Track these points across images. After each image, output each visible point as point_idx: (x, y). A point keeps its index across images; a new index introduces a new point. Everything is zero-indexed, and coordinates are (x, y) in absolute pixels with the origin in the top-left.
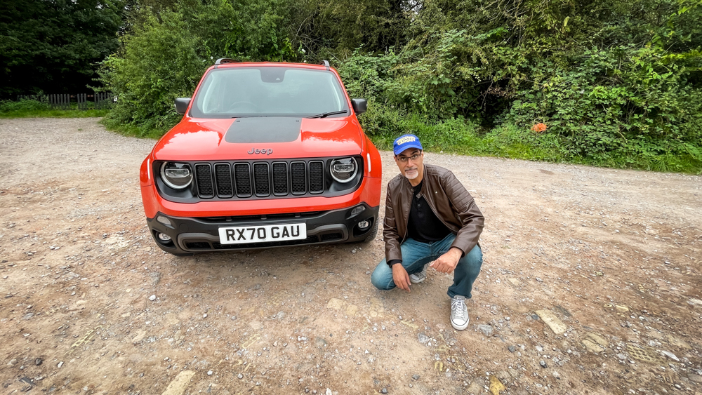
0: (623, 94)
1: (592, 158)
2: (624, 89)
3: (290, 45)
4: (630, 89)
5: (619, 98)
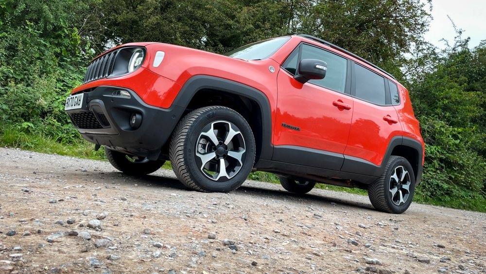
0: (440, 151)
2: (439, 147)
3: (78, 37)
4: (442, 148)
5: (438, 154)
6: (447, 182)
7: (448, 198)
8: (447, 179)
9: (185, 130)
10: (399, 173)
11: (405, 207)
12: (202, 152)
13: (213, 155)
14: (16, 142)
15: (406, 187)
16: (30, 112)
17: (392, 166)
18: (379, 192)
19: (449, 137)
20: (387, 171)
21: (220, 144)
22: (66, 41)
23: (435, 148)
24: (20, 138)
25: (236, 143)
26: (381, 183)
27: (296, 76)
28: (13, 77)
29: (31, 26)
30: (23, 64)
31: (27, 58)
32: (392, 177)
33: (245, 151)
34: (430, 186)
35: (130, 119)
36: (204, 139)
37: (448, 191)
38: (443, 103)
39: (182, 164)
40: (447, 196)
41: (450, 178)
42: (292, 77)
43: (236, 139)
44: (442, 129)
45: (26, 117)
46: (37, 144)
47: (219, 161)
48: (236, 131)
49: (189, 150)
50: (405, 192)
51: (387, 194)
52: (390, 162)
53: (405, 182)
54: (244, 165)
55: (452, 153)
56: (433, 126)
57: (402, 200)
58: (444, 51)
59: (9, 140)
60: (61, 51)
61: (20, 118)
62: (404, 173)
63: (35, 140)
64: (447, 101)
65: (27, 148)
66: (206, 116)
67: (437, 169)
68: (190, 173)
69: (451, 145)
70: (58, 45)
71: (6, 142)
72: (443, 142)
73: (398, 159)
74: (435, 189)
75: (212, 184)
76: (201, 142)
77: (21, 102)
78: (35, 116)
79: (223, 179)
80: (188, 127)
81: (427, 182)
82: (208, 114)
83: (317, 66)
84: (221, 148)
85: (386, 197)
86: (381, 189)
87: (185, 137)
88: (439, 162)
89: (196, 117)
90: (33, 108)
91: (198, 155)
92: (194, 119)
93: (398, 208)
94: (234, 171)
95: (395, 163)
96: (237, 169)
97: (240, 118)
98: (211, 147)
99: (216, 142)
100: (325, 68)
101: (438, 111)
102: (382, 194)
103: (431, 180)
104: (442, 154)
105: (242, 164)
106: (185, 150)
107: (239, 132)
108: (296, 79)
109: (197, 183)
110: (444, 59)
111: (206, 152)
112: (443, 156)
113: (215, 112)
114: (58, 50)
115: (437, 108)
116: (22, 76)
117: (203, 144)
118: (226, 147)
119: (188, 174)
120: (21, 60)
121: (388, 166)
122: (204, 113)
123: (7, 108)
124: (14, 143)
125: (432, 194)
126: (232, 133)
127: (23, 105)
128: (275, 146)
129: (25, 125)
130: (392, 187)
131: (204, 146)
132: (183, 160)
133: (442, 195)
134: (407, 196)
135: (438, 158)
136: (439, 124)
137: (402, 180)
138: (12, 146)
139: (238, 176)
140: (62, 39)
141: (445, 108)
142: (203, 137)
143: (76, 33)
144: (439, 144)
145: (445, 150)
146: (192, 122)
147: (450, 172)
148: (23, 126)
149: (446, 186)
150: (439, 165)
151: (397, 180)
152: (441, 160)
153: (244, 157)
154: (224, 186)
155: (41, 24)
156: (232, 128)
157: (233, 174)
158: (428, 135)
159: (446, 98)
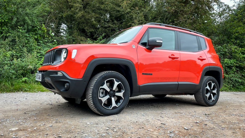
0: (235, 62)
1: (238, 88)
2: (235, 60)
3: (45, 29)
4: (236, 60)
5: (235, 64)
6: (241, 78)
7: (242, 87)
8: (241, 76)
9: (92, 87)
10: (210, 85)
11: (215, 102)
12: (102, 96)
13: (108, 97)
14: (20, 89)
15: (215, 91)
16: (25, 72)
17: (206, 83)
18: (200, 97)
19: (239, 54)
20: (203, 85)
21: (111, 90)
22: (40, 32)
23: (233, 61)
24: (22, 86)
25: (120, 88)
26: (201, 92)
27: (147, 47)
28: (16, 55)
29: (21, 28)
30: (19, 48)
31: (21, 44)
32: (206, 88)
33: (124, 91)
34: (232, 81)
35: (64, 86)
36: (102, 90)
37: (242, 83)
38: (235, 36)
39: (92, 104)
40: (241, 86)
41: (242, 76)
42: (145, 48)
43: (119, 86)
44: (236, 50)
45: (24, 75)
46: (31, 88)
47: (111, 98)
48: (118, 82)
49: (95, 97)
50: (214, 94)
51: (205, 97)
52: (204, 80)
53: (214, 89)
54: (125, 98)
55: (242, 62)
56: (231, 49)
57: (213, 99)
58: (234, 6)
59: (17, 88)
60: (38, 37)
61: (21, 76)
62: (213, 84)
63: (29, 86)
64: (237, 35)
65: (26, 91)
66: (101, 78)
67: (235, 72)
68: (97, 108)
69: (241, 58)
70: (36, 34)
71: (15, 90)
72: (236, 57)
73: (209, 78)
74: (235, 83)
75: (109, 112)
76: (101, 91)
77: (20, 68)
78: (28, 74)
79: (115, 108)
80: (93, 86)
81: (230, 79)
82: (102, 77)
83: (157, 41)
84: (112, 92)
85: (204, 99)
86: (201, 95)
87: (92, 91)
88: (236, 68)
89: (96, 79)
90: (26, 70)
91: (99, 98)
92: (95, 81)
93: (211, 103)
94: (120, 102)
95: (207, 81)
96: (121, 101)
97: (119, 75)
98: (106, 93)
99: (108, 90)
100: (161, 42)
101: (233, 40)
102: (201, 98)
103: (232, 78)
104: (237, 63)
105: (123, 98)
106: (93, 97)
107: (120, 82)
108: (147, 49)
109: (101, 113)
110: (234, 10)
111: (104, 96)
112: (237, 65)
113: (106, 75)
114: (36, 37)
115: (232, 39)
116: (20, 54)
117: (102, 92)
118: (114, 91)
119: (96, 109)
120: (18, 46)
121: (203, 83)
122: (100, 77)
123: (14, 72)
124: (19, 89)
125: (233, 86)
126: (116, 84)
127: (22, 69)
128: (140, 86)
129: (24, 79)
130: (207, 93)
131: (103, 93)
132: (92, 102)
133: (239, 85)
134: (216, 96)
135: (235, 66)
136: (233, 47)
137: (212, 88)
138: (19, 91)
139: (122, 104)
140: (37, 31)
141: (236, 38)
142: (101, 89)
143: (44, 27)
144: (234, 58)
145: (238, 61)
146: (94, 83)
147: (242, 72)
148: (23, 80)
149: (240, 81)
150: (236, 69)
151: (209, 89)
152: (237, 67)
153: (124, 94)
154: (115, 111)
155: (26, 26)
156: (116, 81)
157: (119, 104)
158: (229, 54)
159: (237, 33)
